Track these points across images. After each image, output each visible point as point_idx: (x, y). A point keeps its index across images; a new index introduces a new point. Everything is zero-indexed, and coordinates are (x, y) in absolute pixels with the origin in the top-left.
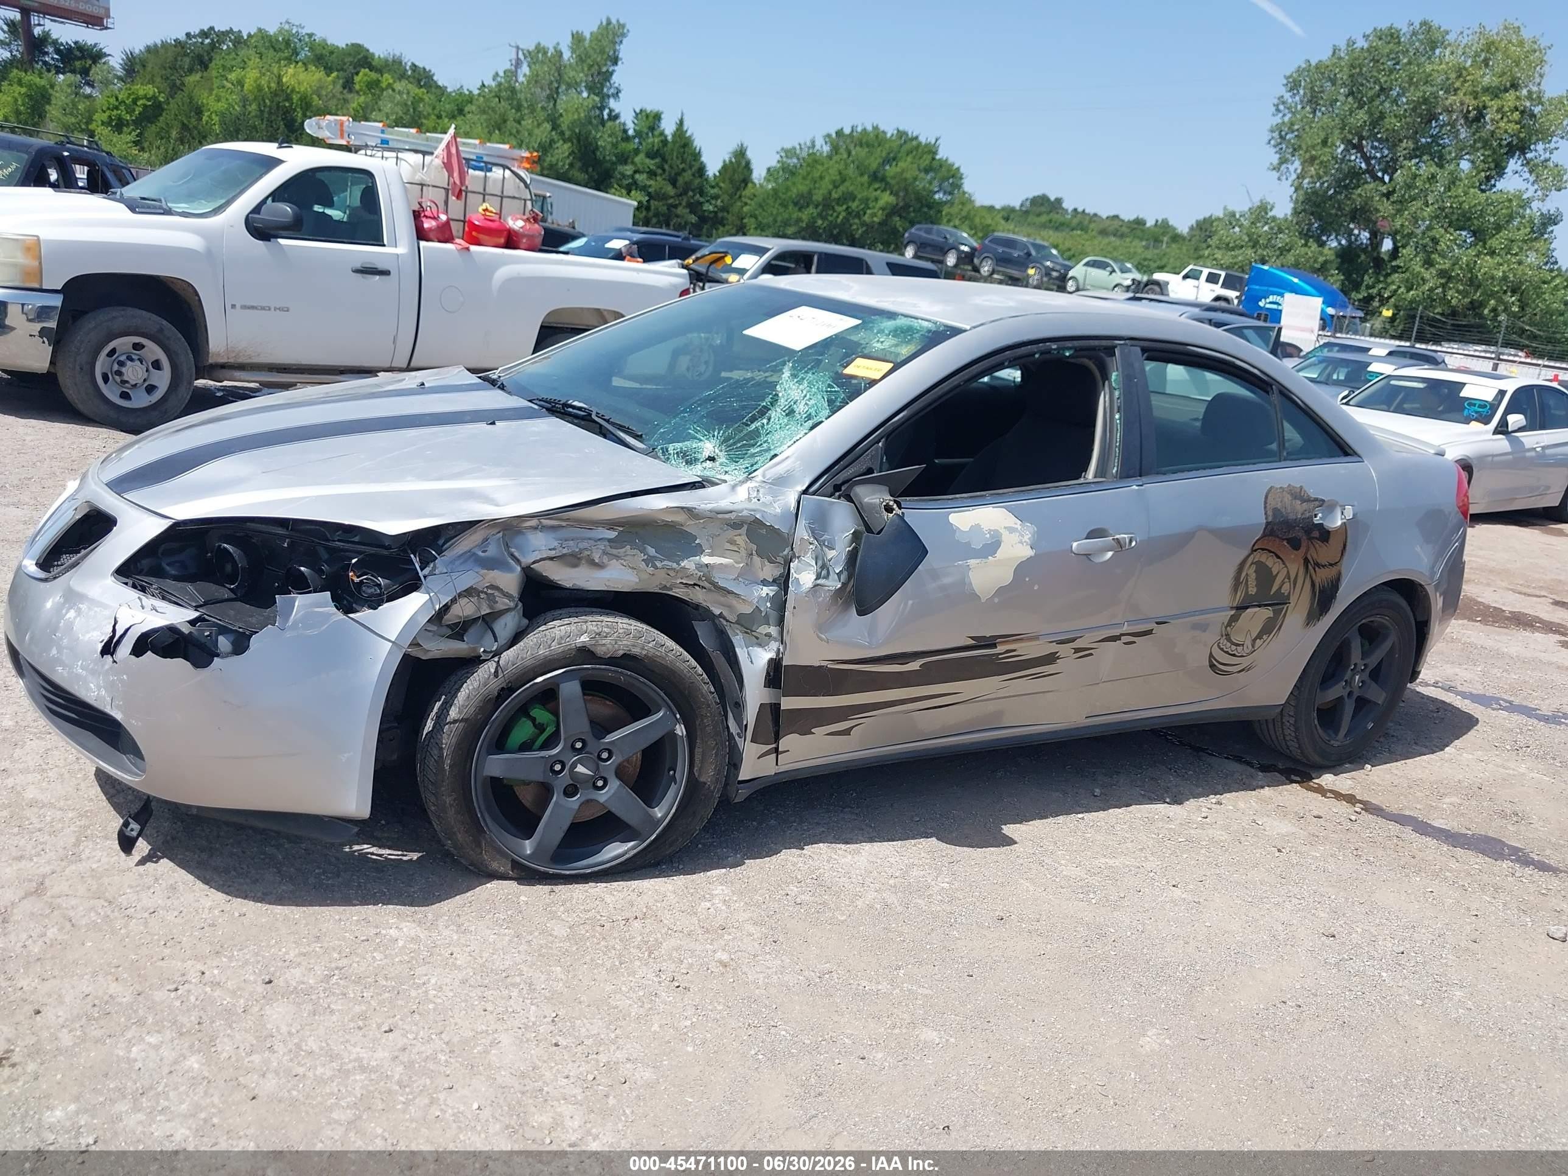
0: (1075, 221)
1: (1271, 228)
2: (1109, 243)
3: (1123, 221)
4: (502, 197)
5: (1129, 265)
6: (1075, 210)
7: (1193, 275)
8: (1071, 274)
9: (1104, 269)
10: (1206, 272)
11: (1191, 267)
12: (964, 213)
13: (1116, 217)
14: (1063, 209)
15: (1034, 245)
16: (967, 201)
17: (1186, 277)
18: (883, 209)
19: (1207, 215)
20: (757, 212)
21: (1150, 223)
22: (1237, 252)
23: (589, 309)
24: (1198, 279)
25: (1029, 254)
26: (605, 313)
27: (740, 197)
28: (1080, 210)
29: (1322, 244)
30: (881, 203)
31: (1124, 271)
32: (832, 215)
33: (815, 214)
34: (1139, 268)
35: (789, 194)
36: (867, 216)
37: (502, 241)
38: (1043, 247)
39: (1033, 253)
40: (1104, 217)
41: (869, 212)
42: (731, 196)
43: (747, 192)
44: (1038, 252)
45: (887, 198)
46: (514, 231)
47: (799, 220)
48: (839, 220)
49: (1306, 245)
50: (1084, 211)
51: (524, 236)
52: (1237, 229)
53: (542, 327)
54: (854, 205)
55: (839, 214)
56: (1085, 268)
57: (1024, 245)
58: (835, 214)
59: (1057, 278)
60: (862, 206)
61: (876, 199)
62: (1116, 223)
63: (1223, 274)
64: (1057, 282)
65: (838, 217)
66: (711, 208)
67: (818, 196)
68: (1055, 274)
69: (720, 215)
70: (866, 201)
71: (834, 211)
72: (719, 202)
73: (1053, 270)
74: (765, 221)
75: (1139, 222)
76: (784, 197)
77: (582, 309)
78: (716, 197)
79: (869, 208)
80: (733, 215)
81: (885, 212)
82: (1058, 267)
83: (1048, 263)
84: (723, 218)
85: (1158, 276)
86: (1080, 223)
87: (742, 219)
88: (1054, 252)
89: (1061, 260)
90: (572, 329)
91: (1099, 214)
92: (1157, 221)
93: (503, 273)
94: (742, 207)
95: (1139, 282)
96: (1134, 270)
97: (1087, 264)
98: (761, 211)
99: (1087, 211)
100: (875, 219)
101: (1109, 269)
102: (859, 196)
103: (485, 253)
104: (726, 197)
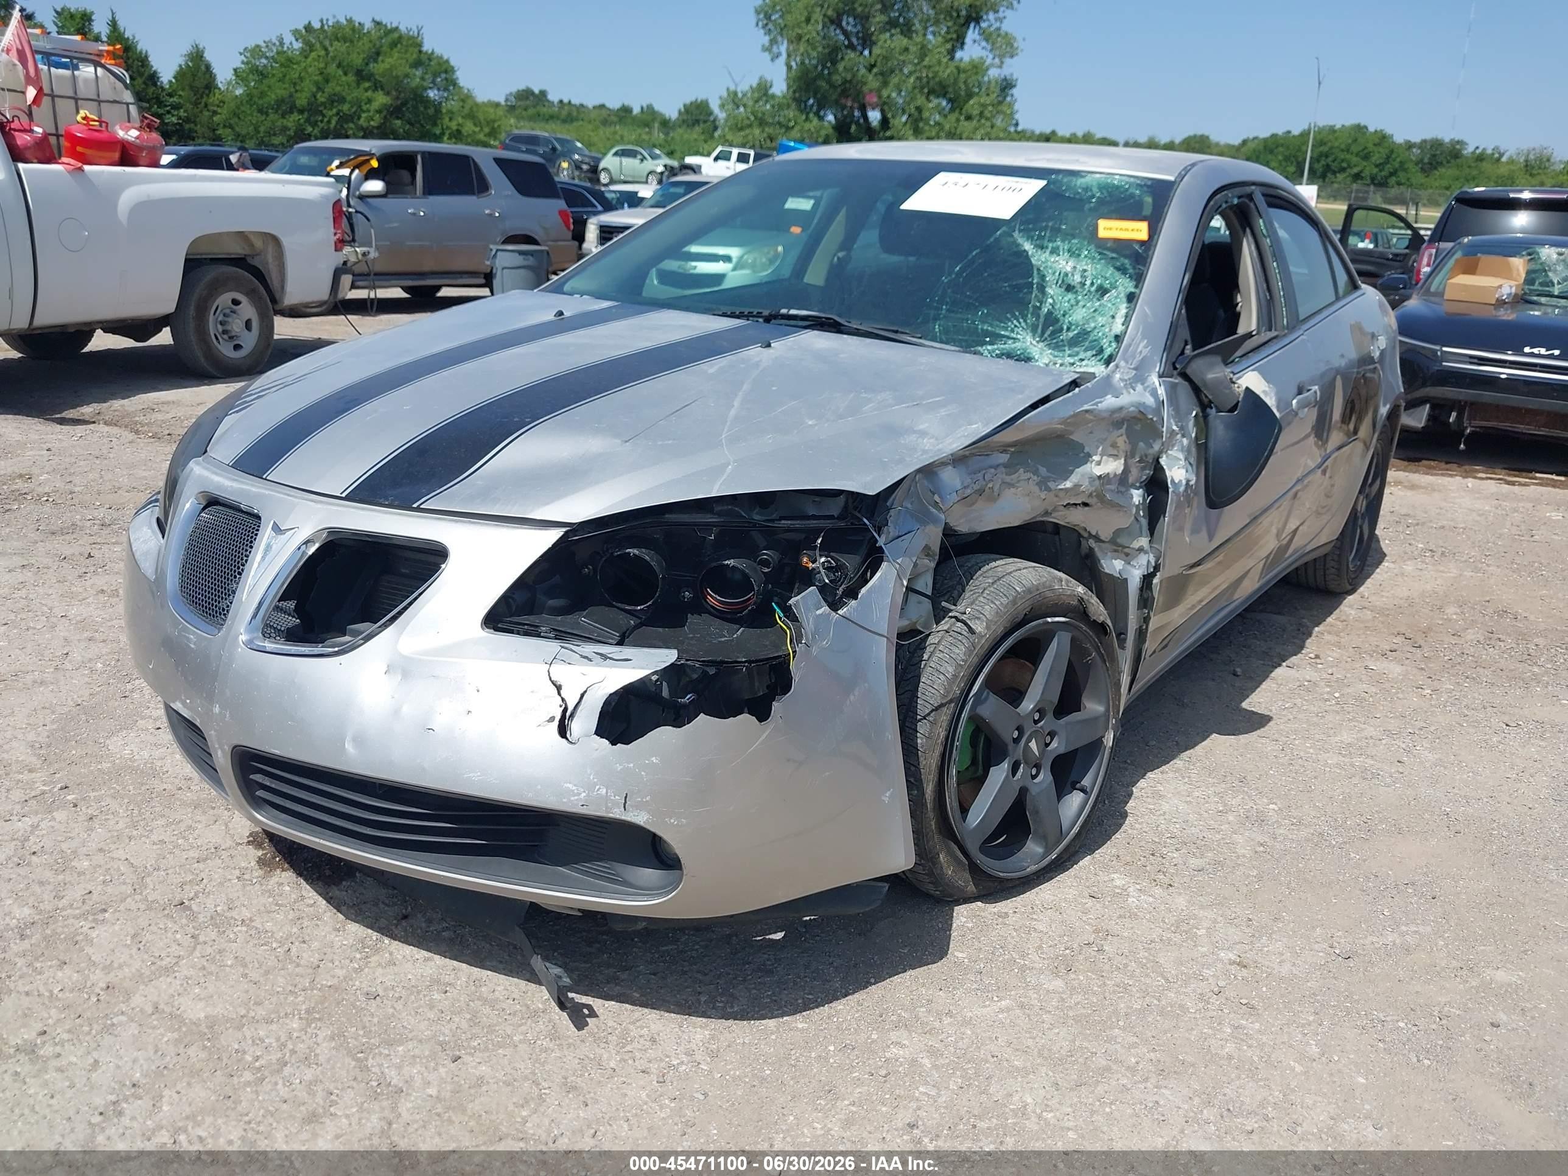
0: (564, 113)
1: (773, 106)
2: (615, 133)
3: (609, 109)
4: (100, 102)
5: (658, 152)
6: (561, 101)
7: (724, 156)
8: (602, 165)
9: (635, 157)
10: (735, 152)
11: (719, 149)
12: (466, 111)
13: (602, 106)
14: (548, 101)
15: (557, 139)
16: (466, 98)
17: (716, 159)
18: (379, 112)
19: (693, 99)
20: (232, 122)
21: (636, 110)
22: (747, 131)
23: (228, 233)
24: (728, 159)
25: (554, 149)
26: (252, 237)
27: (206, 105)
28: (566, 101)
29: (821, 118)
30: (375, 105)
31: (654, 157)
32: (322, 121)
33: (302, 121)
34: (670, 154)
35: (267, 99)
36: (362, 120)
37: (116, 155)
38: (568, 141)
39: (558, 147)
40: (590, 106)
41: (364, 115)
42: (196, 104)
43: (214, 99)
44: (562, 146)
45: (381, 99)
46: (128, 142)
47: (285, 129)
48: (332, 126)
49: (807, 119)
50: (570, 102)
51: (140, 148)
52: (742, 109)
53: (186, 260)
54: (345, 107)
55: (331, 117)
56: (617, 159)
57: (547, 141)
58: (326, 120)
59: (588, 171)
60: (354, 110)
61: (369, 101)
62: (604, 112)
63: (752, 153)
64: (589, 175)
65: (329, 122)
66: (174, 120)
67: (302, 100)
68: (585, 167)
69: (187, 126)
70: (358, 103)
71: (324, 116)
72: (182, 113)
73: (582, 162)
74: (244, 132)
75: (626, 110)
76: (260, 102)
77: (220, 234)
78: (176, 107)
79: (364, 112)
80: (202, 126)
81: (382, 115)
82: (587, 160)
83: (577, 157)
84: (190, 130)
85: (689, 160)
86: (569, 114)
87: (214, 130)
88: (579, 145)
89: (587, 152)
90: (211, 259)
91: (585, 103)
92: (642, 108)
93: (128, 198)
94: (211, 117)
95: (672, 168)
96: (663, 156)
97: (616, 154)
98: (236, 120)
99: (573, 102)
100: (372, 123)
101: (639, 157)
102: (349, 98)
103: (103, 172)
104: (189, 106)
